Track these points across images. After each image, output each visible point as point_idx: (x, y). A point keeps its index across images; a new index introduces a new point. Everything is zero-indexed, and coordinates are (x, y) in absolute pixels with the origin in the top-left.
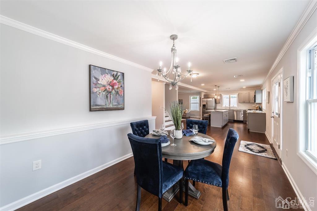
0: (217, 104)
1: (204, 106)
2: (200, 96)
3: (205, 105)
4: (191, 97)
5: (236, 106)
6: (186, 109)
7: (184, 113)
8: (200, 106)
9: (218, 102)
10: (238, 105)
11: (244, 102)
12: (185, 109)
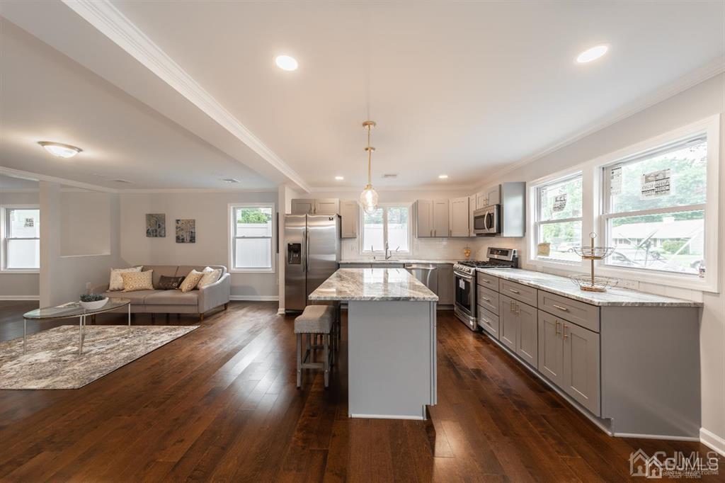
0: (344, 242)
1: (294, 249)
2: (276, 207)
3: (299, 245)
4: (239, 213)
5: (405, 248)
6: (209, 269)
7: (195, 289)
8: (278, 251)
9: (350, 234)
10: (412, 245)
11: (433, 236)
12: (201, 269)
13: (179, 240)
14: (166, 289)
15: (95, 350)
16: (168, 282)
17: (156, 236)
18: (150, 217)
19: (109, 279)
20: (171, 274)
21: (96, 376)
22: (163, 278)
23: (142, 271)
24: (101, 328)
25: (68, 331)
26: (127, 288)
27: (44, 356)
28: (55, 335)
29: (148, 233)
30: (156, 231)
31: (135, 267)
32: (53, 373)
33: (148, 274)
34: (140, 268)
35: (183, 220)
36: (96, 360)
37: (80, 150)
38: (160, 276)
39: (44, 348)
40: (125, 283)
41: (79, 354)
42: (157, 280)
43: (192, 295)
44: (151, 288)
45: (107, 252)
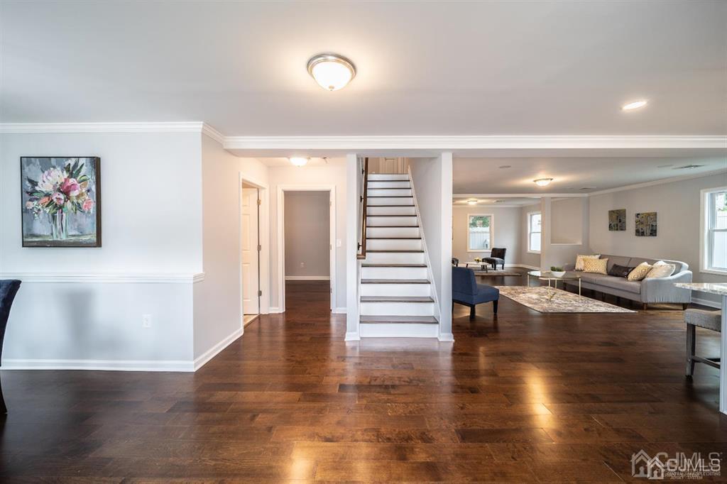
6: (661, 263)
13: (639, 233)
14: (617, 276)
15: (557, 301)
16: (619, 270)
17: (617, 230)
18: (611, 213)
19: (575, 262)
20: (624, 264)
21: (552, 311)
22: (615, 266)
23: (600, 258)
24: (566, 292)
25: (549, 290)
26: (586, 270)
27: (535, 296)
28: (542, 289)
29: (611, 228)
30: (617, 225)
31: (595, 255)
32: (535, 303)
33: (604, 262)
34: (598, 256)
35: (643, 214)
36: (554, 306)
37: (551, 179)
38: (613, 264)
39: (537, 293)
40: (585, 267)
41: (549, 301)
42: (611, 267)
43: (637, 284)
44: (605, 273)
45: (580, 243)
